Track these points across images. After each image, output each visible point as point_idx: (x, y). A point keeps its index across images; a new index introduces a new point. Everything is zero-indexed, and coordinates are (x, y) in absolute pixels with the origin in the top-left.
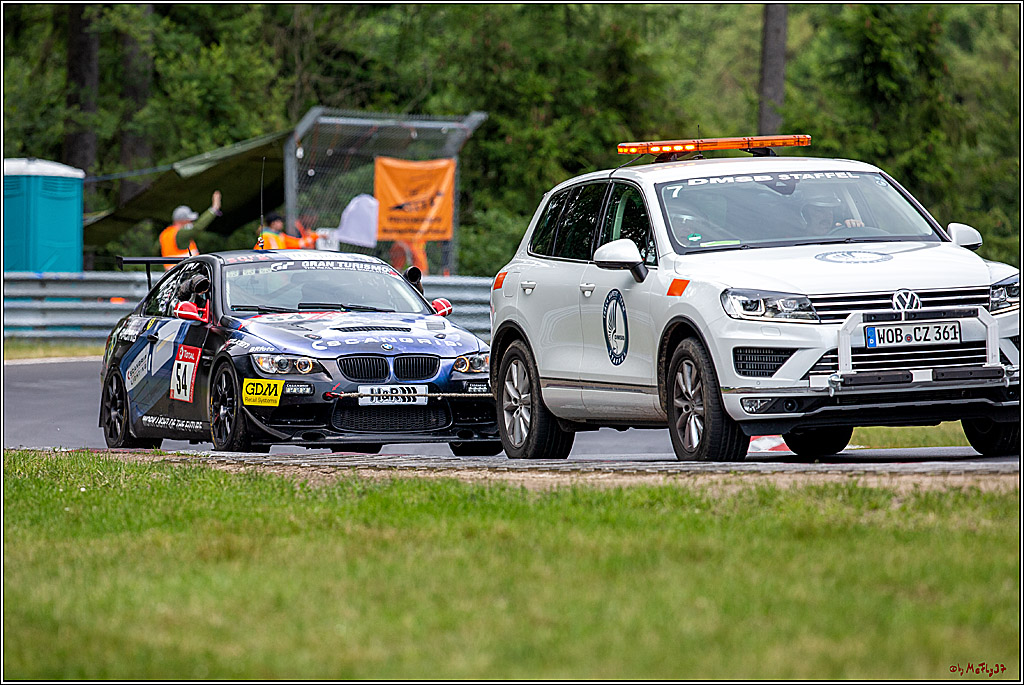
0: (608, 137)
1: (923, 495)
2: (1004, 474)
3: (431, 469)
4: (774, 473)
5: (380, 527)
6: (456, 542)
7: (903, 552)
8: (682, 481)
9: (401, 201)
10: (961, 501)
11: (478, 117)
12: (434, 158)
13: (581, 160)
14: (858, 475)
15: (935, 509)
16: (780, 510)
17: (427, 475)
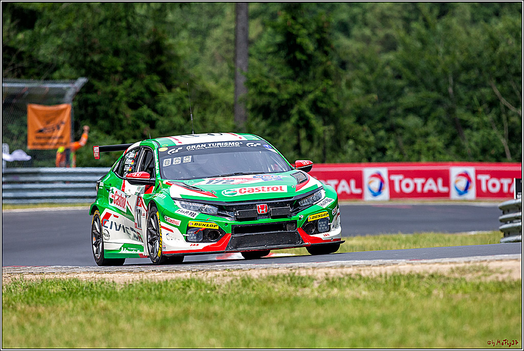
0: (153, 89)
1: (331, 279)
2: (373, 266)
3: (63, 273)
4: (250, 270)
5: (36, 306)
6: (78, 313)
7: (321, 311)
8: (201, 275)
9: (41, 127)
10: (351, 281)
11: (82, 81)
12: (59, 103)
13: (140, 102)
14: (296, 269)
15: (338, 286)
16: (253, 290)
17: (61, 277)
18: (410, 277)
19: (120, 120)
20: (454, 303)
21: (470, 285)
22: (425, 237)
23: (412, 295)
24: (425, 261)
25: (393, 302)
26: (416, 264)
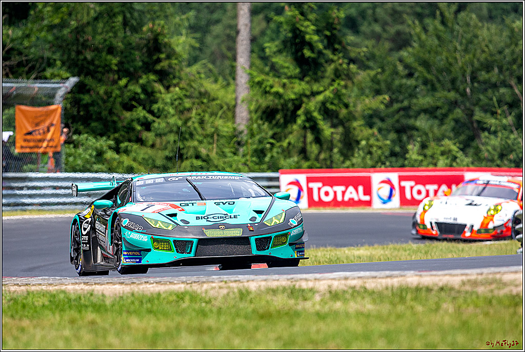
0: (150, 90)
1: (333, 292)
2: (380, 278)
3: (51, 284)
4: (248, 281)
5: (20, 319)
6: (64, 327)
7: (322, 325)
8: (195, 287)
9: (30, 129)
10: (355, 294)
11: (73, 80)
12: (49, 104)
13: (134, 103)
14: (295, 281)
15: (341, 298)
16: (251, 302)
17: (48, 288)
18: (418, 289)
19: (114, 122)
20: (464, 317)
21: (481, 299)
22: (437, 247)
23: (419, 308)
24: (434, 273)
25: (399, 316)
26: (426, 276)
